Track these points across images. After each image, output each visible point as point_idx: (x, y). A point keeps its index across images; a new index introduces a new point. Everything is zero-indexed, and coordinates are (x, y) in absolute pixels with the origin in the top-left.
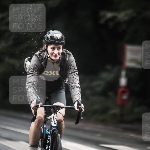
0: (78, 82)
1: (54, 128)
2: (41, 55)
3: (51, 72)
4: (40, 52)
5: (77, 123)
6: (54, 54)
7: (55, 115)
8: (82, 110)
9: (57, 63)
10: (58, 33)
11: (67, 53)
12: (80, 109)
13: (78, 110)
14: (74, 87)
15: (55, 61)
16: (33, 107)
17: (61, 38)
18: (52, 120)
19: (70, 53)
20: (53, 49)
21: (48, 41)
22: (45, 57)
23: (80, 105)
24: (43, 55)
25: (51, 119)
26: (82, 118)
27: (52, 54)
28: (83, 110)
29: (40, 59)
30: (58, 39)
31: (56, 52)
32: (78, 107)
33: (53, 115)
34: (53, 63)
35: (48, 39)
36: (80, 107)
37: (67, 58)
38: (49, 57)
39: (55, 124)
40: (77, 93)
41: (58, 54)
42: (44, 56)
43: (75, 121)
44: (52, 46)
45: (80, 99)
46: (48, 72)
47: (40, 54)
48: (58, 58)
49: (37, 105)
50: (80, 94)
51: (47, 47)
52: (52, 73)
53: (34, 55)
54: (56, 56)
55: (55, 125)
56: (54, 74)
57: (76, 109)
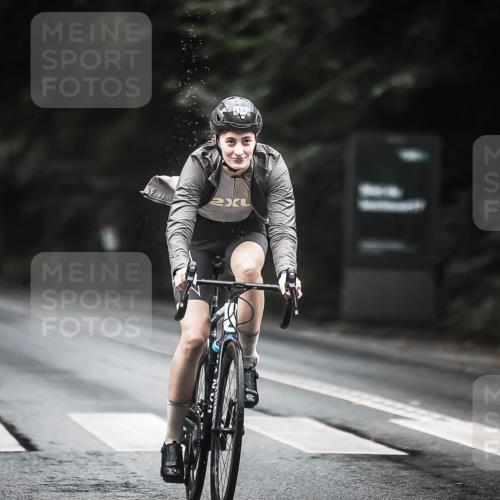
0: (292, 223)
1: (230, 337)
2: (207, 157)
3: (228, 200)
4: (205, 150)
5: (285, 325)
6: (234, 156)
7: (233, 304)
8: (297, 294)
9: (242, 176)
10: (243, 105)
11: (270, 155)
12: (291, 293)
13: (288, 293)
14: (282, 236)
15: (238, 173)
16: (180, 285)
17: (249, 115)
18: (226, 317)
19: (275, 153)
20: (232, 142)
21: (219, 124)
22: (216, 162)
23: (293, 281)
24: (211, 157)
25: (223, 315)
26: (296, 312)
27: (229, 155)
28: (300, 294)
29: (204, 166)
30: (243, 117)
31: (239, 149)
32: (287, 286)
33: (227, 305)
34: (235, 177)
35: (219, 118)
36: (292, 285)
37: (270, 167)
38: (225, 164)
39: (231, 325)
40: (286, 251)
41: (244, 156)
42: (214, 159)
43: (282, 321)
44: (229, 135)
45: (293, 267)
46: (221, 201)
47: (204, 154)
48: (245, 164)
49: (189, 278)
50: (295, 254)
51: (218, 138)
52: (232, 203)
53: (190, 157)
54: (239, 160)
55: (232, 330)
56: (235, 205)
57: (283, 292)
